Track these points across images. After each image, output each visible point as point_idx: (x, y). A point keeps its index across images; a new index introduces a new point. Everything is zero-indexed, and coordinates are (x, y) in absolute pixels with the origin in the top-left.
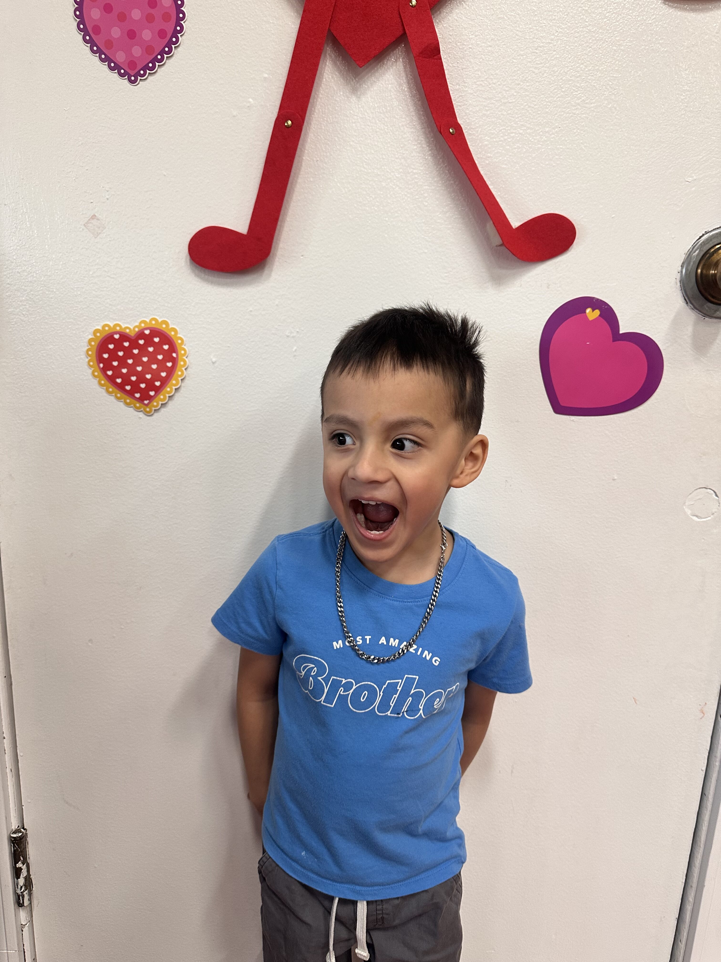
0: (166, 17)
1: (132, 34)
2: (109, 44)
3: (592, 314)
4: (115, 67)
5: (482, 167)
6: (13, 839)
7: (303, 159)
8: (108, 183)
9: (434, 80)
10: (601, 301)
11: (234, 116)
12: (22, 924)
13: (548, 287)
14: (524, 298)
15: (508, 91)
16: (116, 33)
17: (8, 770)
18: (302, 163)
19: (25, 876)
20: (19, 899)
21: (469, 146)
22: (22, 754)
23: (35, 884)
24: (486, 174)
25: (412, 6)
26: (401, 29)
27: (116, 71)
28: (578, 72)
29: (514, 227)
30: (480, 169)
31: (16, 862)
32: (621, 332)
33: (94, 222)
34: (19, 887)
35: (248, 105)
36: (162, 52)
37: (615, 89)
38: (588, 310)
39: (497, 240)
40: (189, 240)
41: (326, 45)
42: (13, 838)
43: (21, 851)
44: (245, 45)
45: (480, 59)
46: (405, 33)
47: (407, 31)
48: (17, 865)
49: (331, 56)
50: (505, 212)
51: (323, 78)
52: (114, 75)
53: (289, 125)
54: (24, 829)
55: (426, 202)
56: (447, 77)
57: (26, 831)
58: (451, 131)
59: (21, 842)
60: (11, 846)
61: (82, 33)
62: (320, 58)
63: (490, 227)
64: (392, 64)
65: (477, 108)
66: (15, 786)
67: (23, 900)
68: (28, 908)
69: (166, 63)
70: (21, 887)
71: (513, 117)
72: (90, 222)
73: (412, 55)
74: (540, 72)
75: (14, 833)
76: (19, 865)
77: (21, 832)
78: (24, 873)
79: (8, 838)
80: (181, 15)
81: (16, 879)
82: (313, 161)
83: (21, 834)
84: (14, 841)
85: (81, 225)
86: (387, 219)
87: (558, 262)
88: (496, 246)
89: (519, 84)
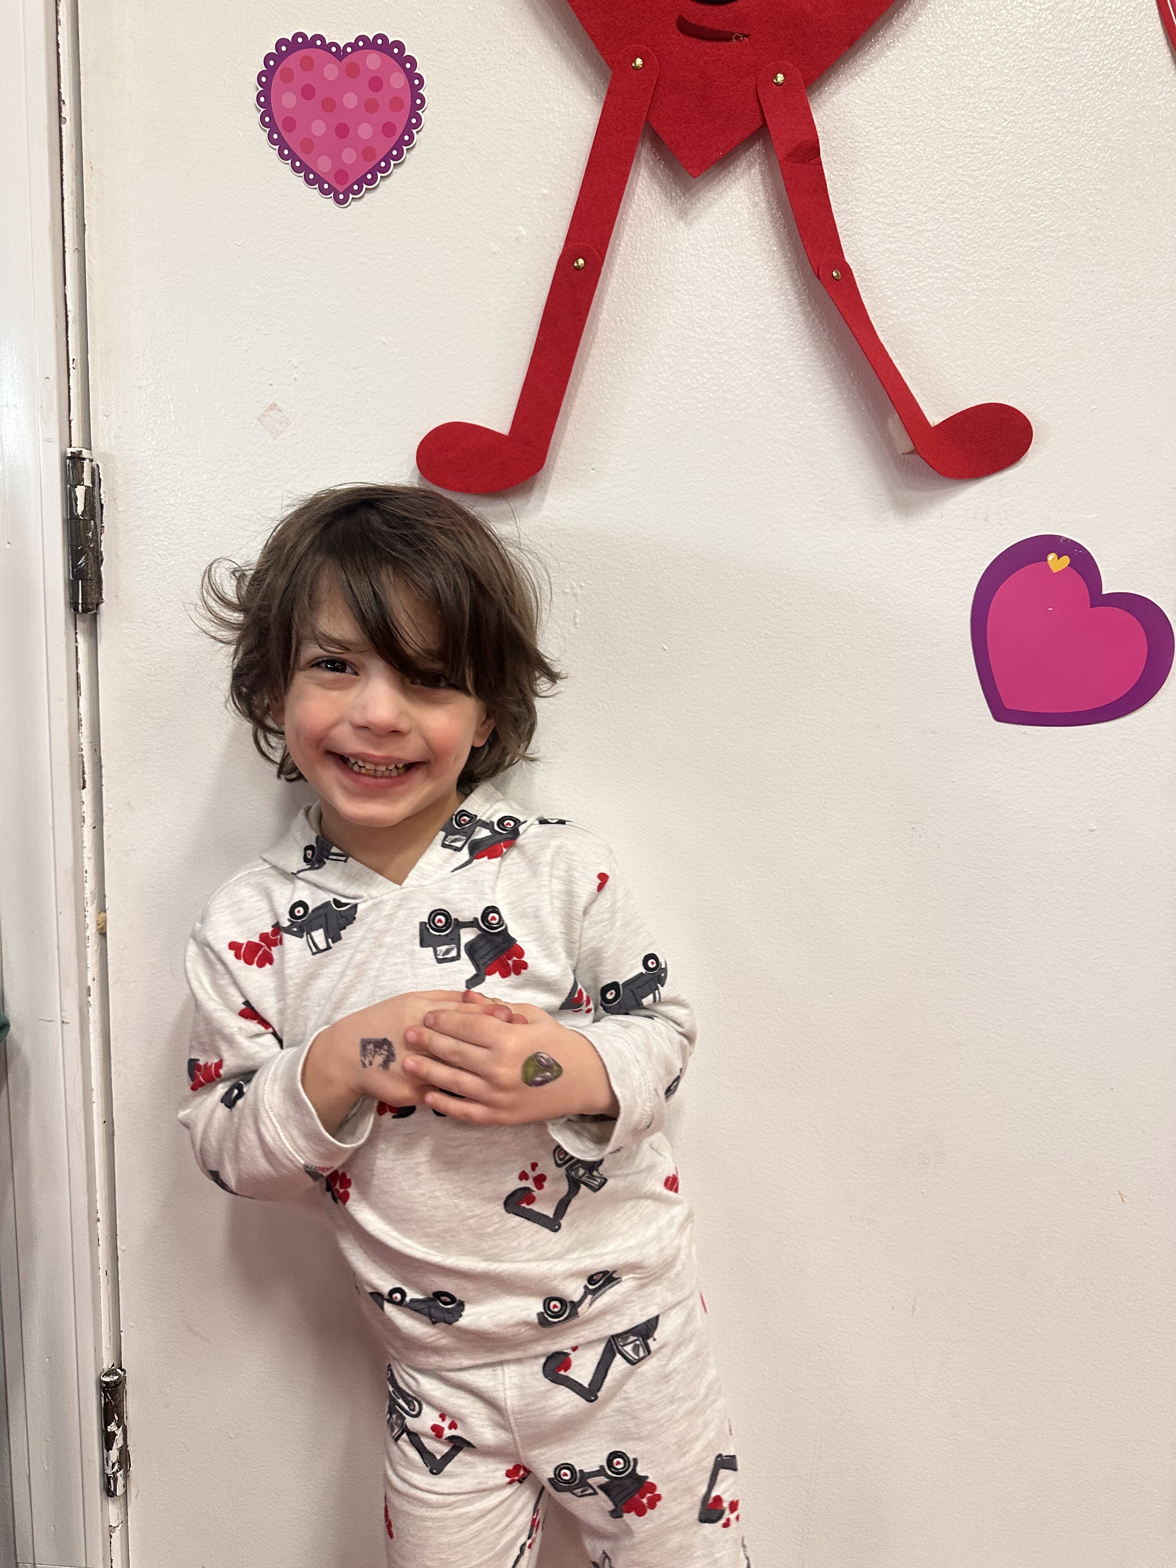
0: (395, 104)
1: (342, 131)
2: (308, 145)
3: (1057, 563)
4: (315, 180)
5: (883, 331)
6: (104, 1385)
7: (599, 318)
8: (297, 355)
9: (809, 197)
10: (1072, 541)
11: (495, 253)
12: (111, 1526)
13: (986, 519)
14: (947, 536)
15: (925, 212)
16: (318, 128)
17: (102, 1273)
18: (597, 325)
19: (120, 1446)
20: (109, 1483)
21: (862, 297)
22: (124, 1248)
23: (133, 1462)
24: (888, 342)
25: (777, 84)
26: (759, 119)
27: (317, 186)
28: (1039, 182)
29: (932, 426)
30: (879, 333)
31: (107, 1423)
32: (1104, 592)
33: (274, 414)
34: (110, 1464)
35: (517, 235)
36: (388, 158)
37: (1098, 209)
38: (1051, 557)
39: (905, 444)
40: (418, 444)
41: (639, 145)
42: (106, 1383)
43: (116, 1406)
44: (515, 145)
45: (883, 162)
46: (765, 124)
47: (769, 123)
48: (109, 1427)
49: (647, 161)
50: (918, 400)
51: (634, 195)
52: (314, 193)
53: (579, 267)
54: (122, 1370)
55: (792, 385)
56: (830, 191)
57: (125, 1373)
58: (835, 274)
59: (116, 1391)
60: (101, 1395)
61: (268, 130)
62: (631, 164)
63: (894, 425)
64: (743, 172)
65: (876, 239)
66: (111, 1298)
67: (115, 1486)
68: (122, 1499)
69: (393, 174)
70: (113, 1465)
71: (934, 253)
72: (268, 413)
73: (775, 160)
74: (978, 184)
75: (107, 1374)
76: (112, 1428)
77: (117, 1374)
78: (118, 1442)
79: (96, 1384)
80: (418, 102)
81: (105, 1451)
82: (615, 321)
83: (117, 1377)
84: (105, 1387)
85: (254, 419)
86: (728, 412)
87: (1002, 480)
88: (903, 454)
89: (943, 202)
